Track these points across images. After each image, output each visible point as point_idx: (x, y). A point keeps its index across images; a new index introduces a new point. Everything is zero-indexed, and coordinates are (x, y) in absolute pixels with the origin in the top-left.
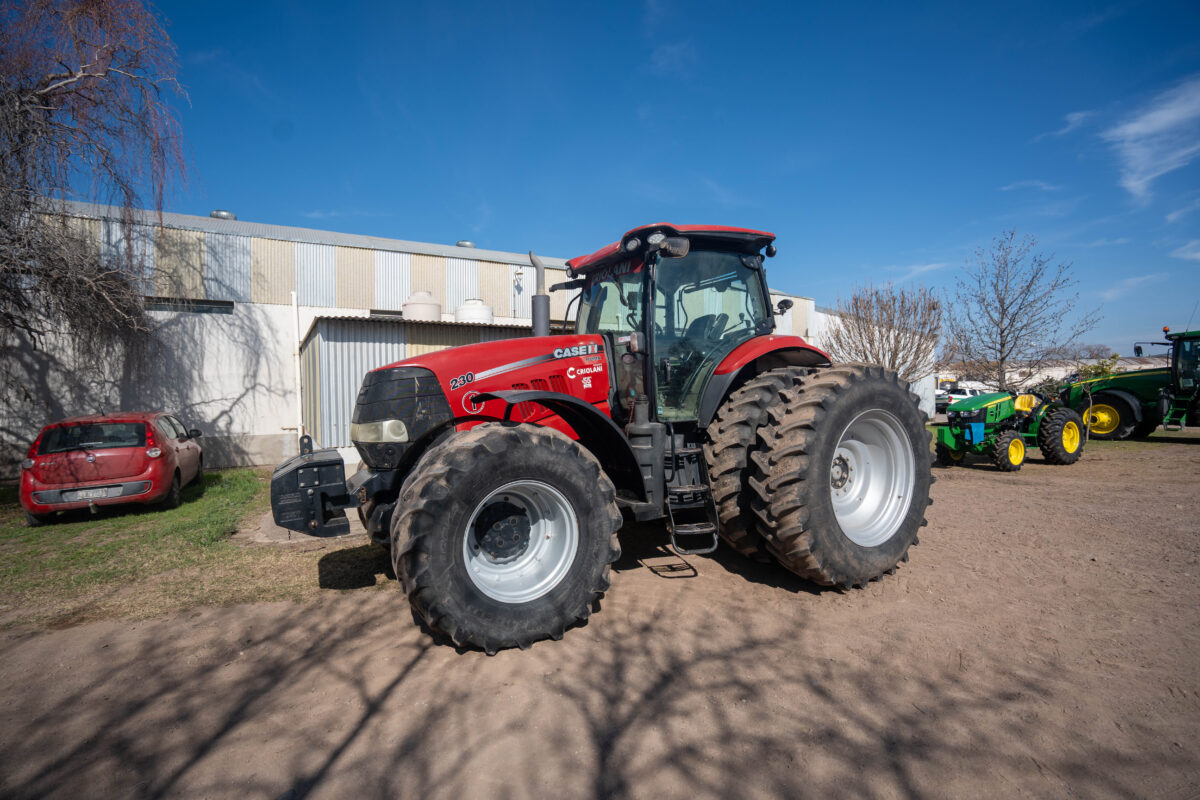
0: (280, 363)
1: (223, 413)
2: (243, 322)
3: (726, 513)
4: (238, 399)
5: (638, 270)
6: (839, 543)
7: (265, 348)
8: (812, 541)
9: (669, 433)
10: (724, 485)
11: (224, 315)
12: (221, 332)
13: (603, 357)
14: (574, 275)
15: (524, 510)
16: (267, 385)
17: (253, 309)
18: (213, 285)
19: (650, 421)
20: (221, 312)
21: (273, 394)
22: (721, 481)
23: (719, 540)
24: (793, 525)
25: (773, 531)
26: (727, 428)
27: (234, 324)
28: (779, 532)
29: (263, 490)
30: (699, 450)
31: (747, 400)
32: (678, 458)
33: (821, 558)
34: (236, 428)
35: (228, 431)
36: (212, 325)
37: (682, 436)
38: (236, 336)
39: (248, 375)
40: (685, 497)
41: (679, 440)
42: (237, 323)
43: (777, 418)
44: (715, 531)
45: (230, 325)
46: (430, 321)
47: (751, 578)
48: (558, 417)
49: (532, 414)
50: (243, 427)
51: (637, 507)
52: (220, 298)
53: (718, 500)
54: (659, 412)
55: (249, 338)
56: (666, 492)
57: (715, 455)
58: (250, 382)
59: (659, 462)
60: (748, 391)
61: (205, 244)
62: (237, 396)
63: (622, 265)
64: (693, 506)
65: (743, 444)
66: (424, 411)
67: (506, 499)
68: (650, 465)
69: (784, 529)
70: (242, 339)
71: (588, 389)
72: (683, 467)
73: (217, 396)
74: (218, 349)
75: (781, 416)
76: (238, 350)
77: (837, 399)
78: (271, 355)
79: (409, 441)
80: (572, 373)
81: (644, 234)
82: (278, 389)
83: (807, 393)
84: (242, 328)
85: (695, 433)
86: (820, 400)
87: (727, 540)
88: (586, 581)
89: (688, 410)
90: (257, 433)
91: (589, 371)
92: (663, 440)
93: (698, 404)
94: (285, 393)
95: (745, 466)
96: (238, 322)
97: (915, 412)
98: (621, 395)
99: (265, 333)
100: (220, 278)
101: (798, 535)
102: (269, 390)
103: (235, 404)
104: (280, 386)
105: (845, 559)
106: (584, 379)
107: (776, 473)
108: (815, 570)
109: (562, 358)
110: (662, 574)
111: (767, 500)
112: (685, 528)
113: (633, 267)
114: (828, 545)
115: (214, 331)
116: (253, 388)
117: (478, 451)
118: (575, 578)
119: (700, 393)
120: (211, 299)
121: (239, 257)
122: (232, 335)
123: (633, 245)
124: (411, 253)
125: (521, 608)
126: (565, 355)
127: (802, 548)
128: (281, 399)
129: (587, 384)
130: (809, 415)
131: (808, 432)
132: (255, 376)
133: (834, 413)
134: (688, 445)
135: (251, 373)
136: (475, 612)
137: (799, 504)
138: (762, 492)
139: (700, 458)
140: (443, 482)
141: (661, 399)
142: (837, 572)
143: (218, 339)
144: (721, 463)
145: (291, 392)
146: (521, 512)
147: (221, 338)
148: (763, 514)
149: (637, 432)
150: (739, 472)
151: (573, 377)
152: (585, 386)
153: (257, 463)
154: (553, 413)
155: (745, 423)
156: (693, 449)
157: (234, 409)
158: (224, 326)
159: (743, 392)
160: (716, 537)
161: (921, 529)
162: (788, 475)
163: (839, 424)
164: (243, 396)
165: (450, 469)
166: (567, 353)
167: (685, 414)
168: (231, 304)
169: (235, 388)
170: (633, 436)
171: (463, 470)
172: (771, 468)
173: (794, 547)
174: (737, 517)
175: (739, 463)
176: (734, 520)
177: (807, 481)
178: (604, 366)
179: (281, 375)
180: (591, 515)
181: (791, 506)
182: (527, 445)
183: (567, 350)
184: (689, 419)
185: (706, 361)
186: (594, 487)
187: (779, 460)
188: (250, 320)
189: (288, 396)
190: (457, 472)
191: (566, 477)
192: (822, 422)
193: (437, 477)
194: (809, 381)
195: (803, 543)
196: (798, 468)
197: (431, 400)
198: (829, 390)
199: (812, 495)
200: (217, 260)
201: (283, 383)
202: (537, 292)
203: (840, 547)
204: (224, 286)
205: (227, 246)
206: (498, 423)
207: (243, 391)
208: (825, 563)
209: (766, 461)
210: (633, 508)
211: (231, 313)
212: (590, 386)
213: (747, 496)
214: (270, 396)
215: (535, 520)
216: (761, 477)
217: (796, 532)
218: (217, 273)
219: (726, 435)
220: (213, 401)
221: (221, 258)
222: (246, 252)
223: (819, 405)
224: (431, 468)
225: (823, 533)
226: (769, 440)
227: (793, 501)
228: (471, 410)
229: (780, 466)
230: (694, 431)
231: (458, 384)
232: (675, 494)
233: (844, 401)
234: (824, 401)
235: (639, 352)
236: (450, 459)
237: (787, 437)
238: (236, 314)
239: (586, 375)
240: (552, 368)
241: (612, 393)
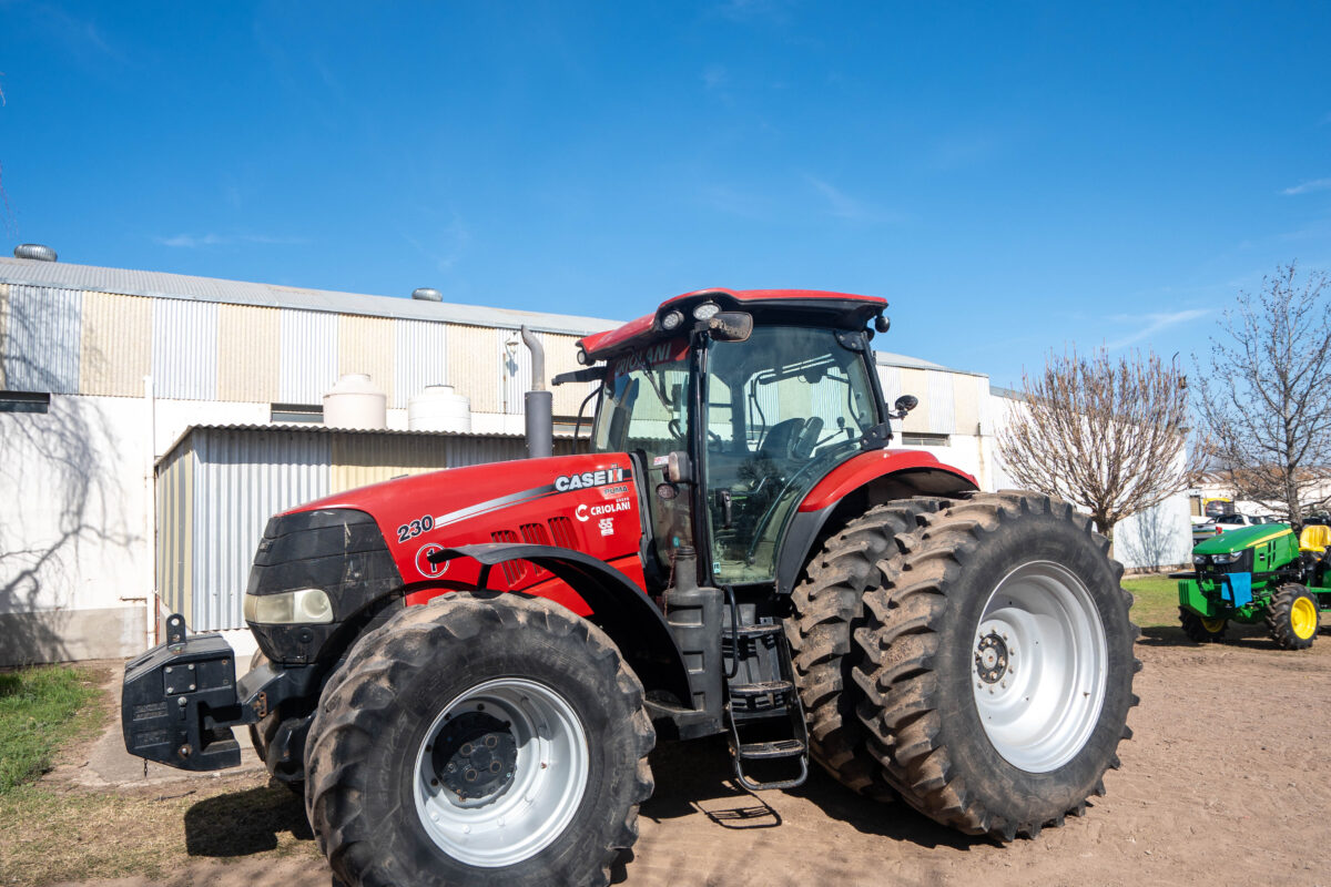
0: (121, 490)
1: (25, 574)
2: (63, 425)
3: (821, 724)
4: (51, 551)
5: (682, 356)
6: (989, 767)
7: (98, 467)
8: (948, 765)
9: (728, 601)
10: (818, 681)
11: (34, 415)
12: (26, 441)
13: (631, 487)
14: (589, 360)
15: (508, 724)
16: (99, 529)
17: (81, 404)
18: (18, 369)
19: (701, 585)
20: (29, 410)
21: (108, 542)
22: (812, 674)
23: (808, 767)
24: (917, 742)
25: (890, 750)
26: (820, 593)
27: (49, 429)
28: (898, 752)
29: (90, 701)
30: (778, 627)
31: (850, 549)
32: (745, 640)
33: (962, 790)
34: (45, 600)
35: (32, 604)
36: (14, 431)
37: (753, 606)
38: (51, 447)
39: (68, 511)
40: (757, 700)
41: (747, 612)
42: (53, 427)
43: (891, 578)
44: (803, 753)
45: (42, 431)
46: (368, 429)
47: (864, 827)
48: (559, 581)
49: (523, 577)
50: (56, 598)
51: (682, 716)
52: (28, 388)
53: (809, 705)
54: (716, 571)
55: (72, 452)
56: (727, 693)
57: (804, 635)
58: (71, 523)
59: (714, 648)
60: (851, 535)
61: (8, 302)
62: (49, 546)
63: (659, 349)
64: (769, 714)
65: (843, 617)
66: (357, 575)
67: (481, 707)
68: (701, 653)
69: (906, 747)
70: (61, 453)
71: (608, 537)
72: (754, 654)
73: (15, 546)
74: (22, 470)
75: (896, 574)
76: (53, 471)
77: (979, 547)
78: (106, 478)
79: (334, 622)
80: (582, 513)
81: (688, 305)
82: (116, 534)
83: (933, 539)
84: (62, 435)
85: (772, 602)
86: (952, 550)
87: (827, 767)
88: (601, 832)
89: (759, 566)
90: (78, 606)
91: (609, 509)
92: (720, 614)
93: (774, 557)
94: (129, 540)
95: (849, 651)
96: (55, 426)
97: (1102, 563)
98: (659, 545)
99: (99, 442)
100: (29, 357)
101: (925, 756)
102: (102, 535)
103: (44, 559)
104: (120, 529)
105: (1002, 791)
106: (602, 521)
107: (890, 661)
108: (955, 810)
109: (568, 491)
110: (725, 822)
111: (878, 702)
112: (757, 749)
113: (675, 353)
114: (973, 771)
115: (16, 442)
116: (76, 532)
117: (436, 636)
118: (583, 827)
119: (779, 538)
120: (14, 389)
121: (63, 323)
122: (46, 447)
123: (672, 321)
124: (339, 313)
125: (501, 875)
126: (572, 486)
127: (933, 776)
128: (122, 549)
129: (607, 528)
130: (936, 572)
131: (938, 598)
132: (79, 513)
133: (974, 567)
134: (761, 619)
135: (74, 508)
136: (431, 880)
137: (925, 708)
138: (871, 691)
139: (779, 641)
140: (384, 683)
141: (717, 550)
142: (989, 814)
143: (21, 452)
144: (812, 647)
145: (137, 538)
146: (503, 728)
147: (26, 451)
148: (873, 725)
149: (678, 603)
150: (839, 661)
151: (585, 519)
152: (604, 533)
153: (78, 657)
154: (553, 575)
155: (845, 585)
156: (768, 626)
157: (43, 568)
158: (33, 432)
159: (843, 538)
160: (804, 762)
161: (1123, 743)
162: (908, 663)
163: (983, 584)
164: (58, 545)
165: (396, 664)
166: (576, 482)
167: (755, 573)
168: (47, 396)
169: (45, 532)
170: (674, 609)
171: (413, 665)
172: (883, 653)
173: (922, 774)
174: (838, 730)
175: (838, 646)
176: (834, 735)
177: (935, 672)
178: (633, 501)
179: (122, 511)
180: (607, 730)
181: (913, 710)
182: (510, 626)
183: (576, 478)
184: (761, 581)
185: (787, 491)
186: (612, 686)
187: (894, 640)
188: (75, 422)
189: (134, 544)
190: (406, 667)
191: (569, 673)
192: (956, 582)
193: (377, 676)
194: (939, 520)
195: (935, 769)
196: (922, 652)
197: (368, 557)
198: (966, 534)
199: (944, 693)
200: (26, 328)
201: (125, 524)
202: (533, 387)
203: (992, 774)
204: (36, 368)
205: (45, 305)
206: (468, 593)
207: (60, 537)
208: (970, 798)
209: (876, 643)
210: (676, 719)
211: (45, 412)
212: (611, 531)
213: (851, 698)
214: (104, 546)
215: (525, 740)
216: (870, 667)
217: (921, 751)
218: (25, 348)
219: (817, 602)
220: (8, 554)
221: (33, 324)
222: (73, 313)
223: (950, 557)
224: (366, 662)
225: (963, 752)
226: (880, 612)
227: (915, 704)
228: (429, 572)
229: (895, 651)
230: (771, 598)
231: (409, 534)
232: (742, 696)
233: (988, 550)
234: (957, 551)
235: (681, 482)
236: (395, 649)
237: (904, 606)
238: (54, 414)
239: (606, 516)
240: (554, 507)
241: (645, 541)
